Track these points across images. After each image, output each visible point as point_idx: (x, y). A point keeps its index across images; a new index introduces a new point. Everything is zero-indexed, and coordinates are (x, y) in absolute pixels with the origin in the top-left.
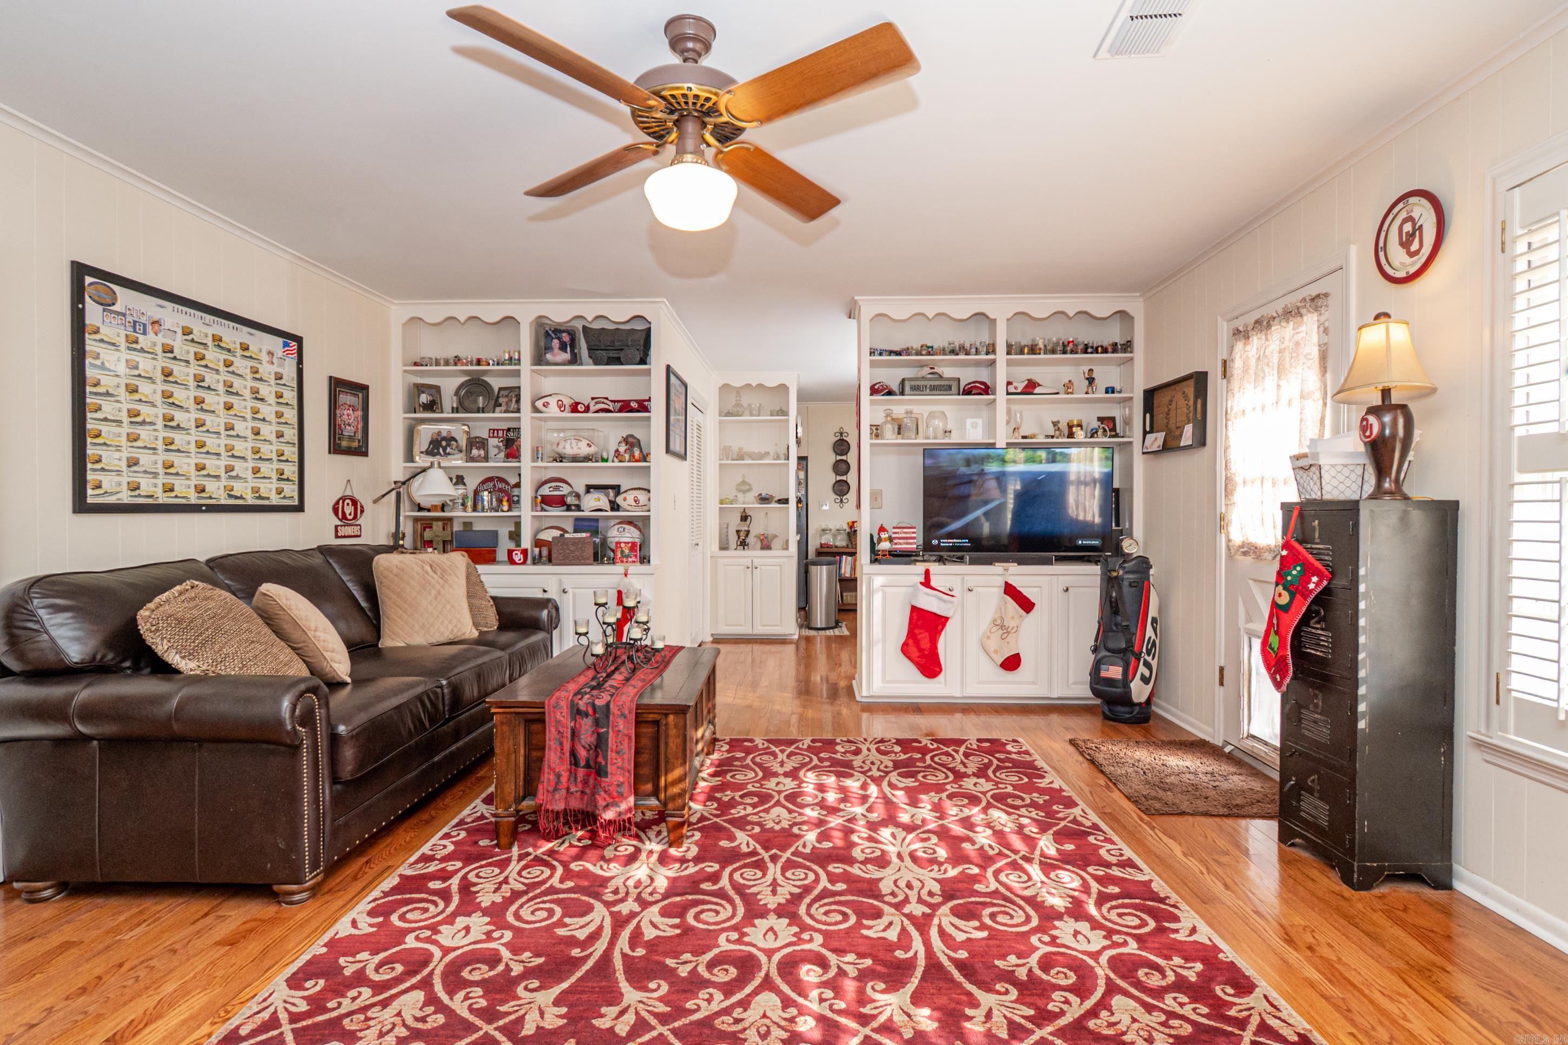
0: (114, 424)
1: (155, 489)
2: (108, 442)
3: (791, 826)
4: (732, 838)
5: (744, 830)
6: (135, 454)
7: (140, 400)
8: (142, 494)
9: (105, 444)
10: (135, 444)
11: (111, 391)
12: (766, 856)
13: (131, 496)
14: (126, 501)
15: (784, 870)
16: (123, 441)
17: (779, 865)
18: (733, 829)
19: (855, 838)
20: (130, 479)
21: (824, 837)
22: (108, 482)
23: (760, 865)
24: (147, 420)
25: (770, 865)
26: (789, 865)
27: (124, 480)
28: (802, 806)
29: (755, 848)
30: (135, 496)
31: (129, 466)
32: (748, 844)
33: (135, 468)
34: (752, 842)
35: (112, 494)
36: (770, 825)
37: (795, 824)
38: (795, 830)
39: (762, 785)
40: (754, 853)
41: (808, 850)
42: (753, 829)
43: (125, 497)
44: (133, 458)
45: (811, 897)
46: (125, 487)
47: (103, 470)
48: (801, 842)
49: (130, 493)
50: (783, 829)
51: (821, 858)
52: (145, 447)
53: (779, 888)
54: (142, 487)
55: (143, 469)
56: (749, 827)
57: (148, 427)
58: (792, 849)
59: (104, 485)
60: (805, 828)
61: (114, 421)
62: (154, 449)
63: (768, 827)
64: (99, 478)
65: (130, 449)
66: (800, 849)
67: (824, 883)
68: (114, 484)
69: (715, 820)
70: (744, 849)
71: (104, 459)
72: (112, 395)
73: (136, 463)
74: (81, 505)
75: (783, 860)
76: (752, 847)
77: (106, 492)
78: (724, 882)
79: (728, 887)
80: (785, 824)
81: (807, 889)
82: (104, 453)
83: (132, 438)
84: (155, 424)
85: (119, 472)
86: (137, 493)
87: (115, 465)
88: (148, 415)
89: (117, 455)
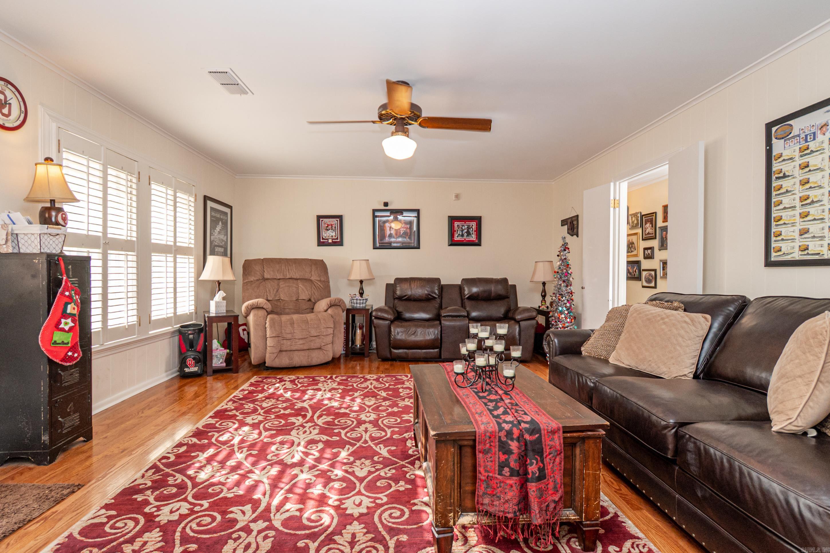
0: (790, 210)
1: (822, 249)
2: (787, 222)
3: (354, 462)
4: (389, 452)
5: (384, 458)
6: (806, 225)
7: (811, 188)
8: (810, 253)
9: (785, 224)
10: (806, 219)
11: (789, 189)
12: (370, 443)
13: (801, 255)
14: (797, 259)
15: (361, 437)
16: (798, 218)
17: (363, 439)
18: (390, 457)
19: (317, 454)
20: (801, 244)
21: (336, 455)
22: (785, 247)
23: (372, 439)
24: (815, 200)
25: (368, 439)
26: (358, 439)
27: (797, 244)
28: (343, 479)
29: (376, 447)
30: (805, 255)
31: (801, 235)
32: (380, 449)
33: (806, 236)
34: (378, 450)
35: (788, 254)
36: (368, 462)
37: (351, 463)
38: (352, 459)
39: (374, 502)
40: (376, 445)
41: (347, 446)
42: (378, 458)
43: (797, 256)
44: (804, 229)
45: (351, 427)
46: (797, 249)
47: (783, 240)
48: (350, 451)
49: (800, 253)
50: (360, 459)
51: (342, 444)
52: (815, 219)
53: (364, 429)
54: (810, 248)
55: (812, 235)
56: (381, 459)
57: (816, 205)
58: (355, 447)
59: (783, 249)
60: (345, 461)
61: (790, 208)
62: (822, 219)
63: (369, 461)
64: (780, 245)
65: (802, 223)
66: (351, 448)
67: (343, 432)
68: (789, 248)
69: (403, 463)
70: (382, 446)
71: (783, 234)
72: (790, 191)
73: (807, 231)
74: (769, 263)
75: (361, 441)
76: (378, 447)
77: (784, 254)
78: (389, 432)
79: (387, 429)
80: (358, 463)
81: (353, 430)
82: (783, 230)
83: (804, 216)
84: (821, 201)
85: (793, 240)
86: (806, 252)
87: (791, 236)
88: (816, 196)
89: (792, 229)
